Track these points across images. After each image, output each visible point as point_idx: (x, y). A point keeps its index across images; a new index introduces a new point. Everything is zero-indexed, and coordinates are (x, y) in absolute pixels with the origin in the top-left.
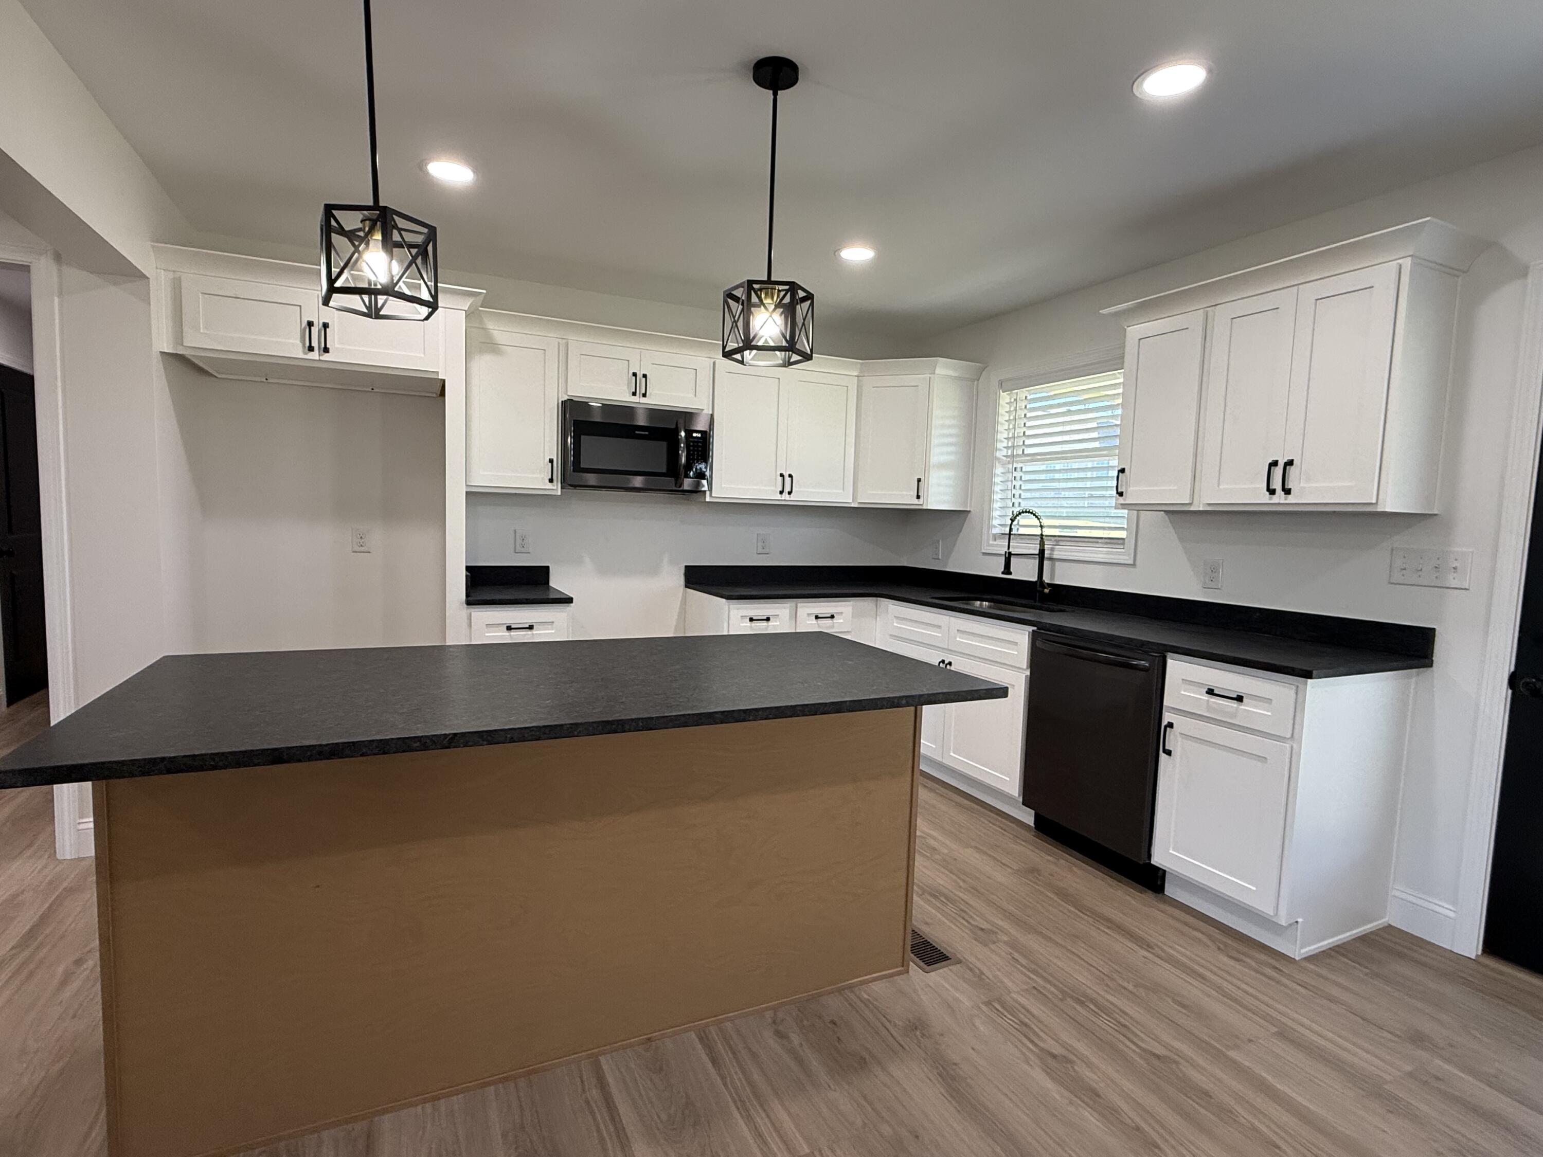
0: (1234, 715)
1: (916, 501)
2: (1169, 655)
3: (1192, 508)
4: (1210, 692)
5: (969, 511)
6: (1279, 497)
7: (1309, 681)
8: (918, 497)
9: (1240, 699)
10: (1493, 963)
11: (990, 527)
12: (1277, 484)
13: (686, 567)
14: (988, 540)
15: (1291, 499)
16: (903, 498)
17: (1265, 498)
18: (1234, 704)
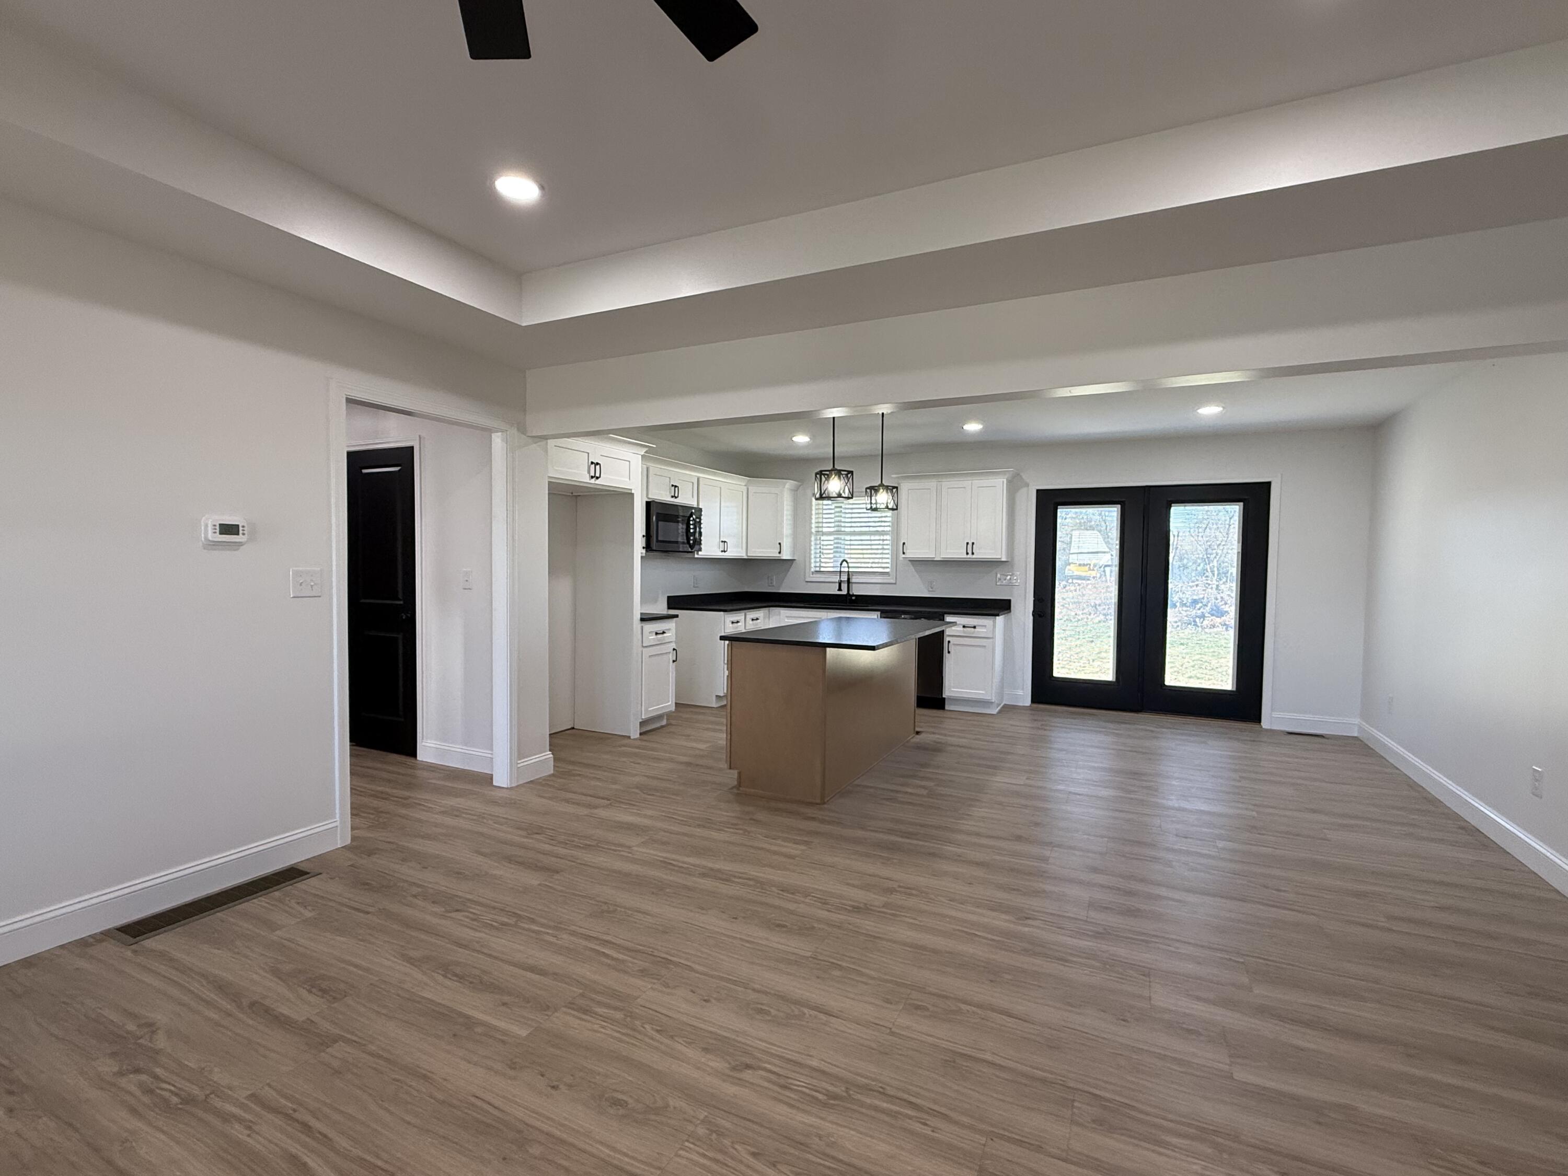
0: (973, 633)
1: (778, 555)
2: (945, 615)
3: (935, 559)
4: (964, 627)
5: (794, 560)
6: (970, 556)
7: (997, 617)
8: (780, 553)
9: (974, 627)
10: (1035, 705)
11: (810, 567)
12: (970, 552)
13: (669, 598)
14: (809, 575)
15: (974, 556)
16: (772, 553)
17: (965, 556)
18: (973, 629)
